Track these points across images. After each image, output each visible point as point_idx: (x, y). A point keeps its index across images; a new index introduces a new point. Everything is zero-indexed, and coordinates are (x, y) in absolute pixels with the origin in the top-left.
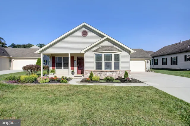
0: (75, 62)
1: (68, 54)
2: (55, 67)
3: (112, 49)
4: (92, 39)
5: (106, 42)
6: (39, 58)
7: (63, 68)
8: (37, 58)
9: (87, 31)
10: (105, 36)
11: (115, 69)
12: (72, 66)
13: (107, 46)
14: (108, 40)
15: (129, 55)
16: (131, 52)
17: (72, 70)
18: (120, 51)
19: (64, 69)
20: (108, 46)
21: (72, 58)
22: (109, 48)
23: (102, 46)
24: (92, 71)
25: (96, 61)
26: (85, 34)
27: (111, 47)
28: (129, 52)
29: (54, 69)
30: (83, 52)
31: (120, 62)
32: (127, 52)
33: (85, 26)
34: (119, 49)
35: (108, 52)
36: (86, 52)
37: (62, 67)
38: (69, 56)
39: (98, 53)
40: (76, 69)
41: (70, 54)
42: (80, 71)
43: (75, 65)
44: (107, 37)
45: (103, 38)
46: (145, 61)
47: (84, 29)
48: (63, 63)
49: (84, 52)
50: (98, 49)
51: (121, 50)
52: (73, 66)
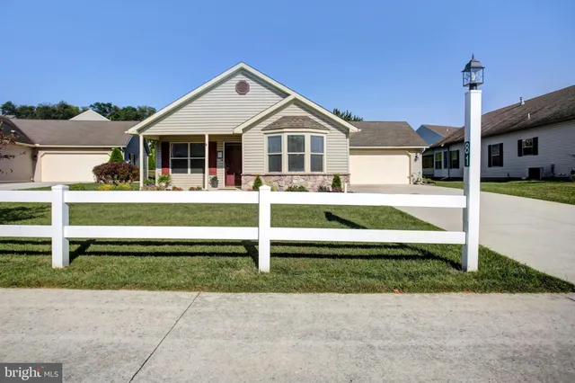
0: (220, 155)
1: (204, 136)
2: (170, 170)
3: (306, 124)
4: (260, 101)
5: (293, 107)
6: (116, 149)
7: (189, 170)
8: (110, 149)
9: (249, 81)
10: (288, 95)
11: (312, 170)
12: (213, 164)
13: (294, 117)
14: (296, 102)
15: (347, 137)
16: (351, 131)
17: (212, 176)
18: (325, 128)
19: (192, 172)
20: (296, 118)
21: (213, 146)
22: (298, 122)
23: (284, 117)
24: (258, 176)
25: (269, 152)
26: (242, 88)
27: (305, 118)
28: (346, 131)
29: (168, 173)
30: (238, 131)
31: (325, 154)
32: (342, 131)
33: (242, 71)
34: (323, 123)
35: (296, 132)
36: (245, 130)
37: (187, 168)
38: (207, 142)
39: (274, 133)
40: (221, 172)
41: (210, 136)
42: (232, 177)
43: (221, 161)
44: (294, 95)
45: (285, 98)
46: (410, 156)
47: (241, 78)
48: (189, 158)
49: (241, 132)
50: (274, 123)
51: (328, 126)
52: (216, 167)
